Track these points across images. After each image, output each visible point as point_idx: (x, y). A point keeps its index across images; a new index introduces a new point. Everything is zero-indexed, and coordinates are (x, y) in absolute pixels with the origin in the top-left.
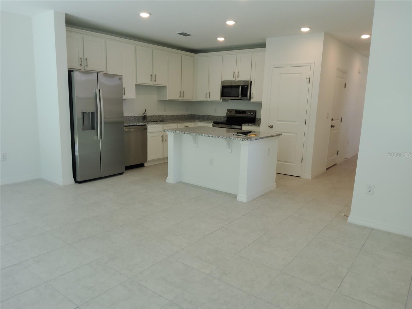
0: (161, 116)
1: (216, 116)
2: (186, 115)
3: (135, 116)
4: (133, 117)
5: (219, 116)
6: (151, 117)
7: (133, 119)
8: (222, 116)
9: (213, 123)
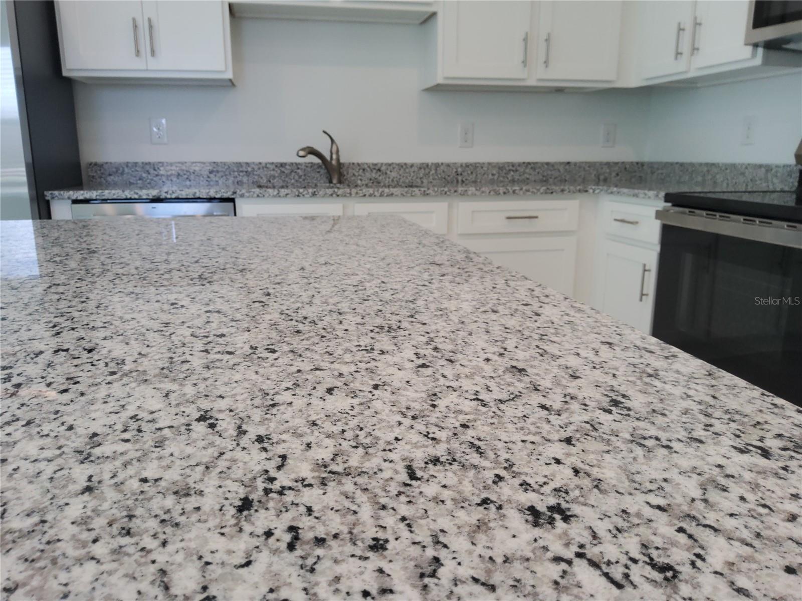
0: (437, 166)
1: (747, 166)
2: (601, 164)
3: (282, 165)
4: (272, 167)
5: (760, 166)
6: (379, 170)
7: (274, 177)
8: (777, 166)
9: (661, 205)
